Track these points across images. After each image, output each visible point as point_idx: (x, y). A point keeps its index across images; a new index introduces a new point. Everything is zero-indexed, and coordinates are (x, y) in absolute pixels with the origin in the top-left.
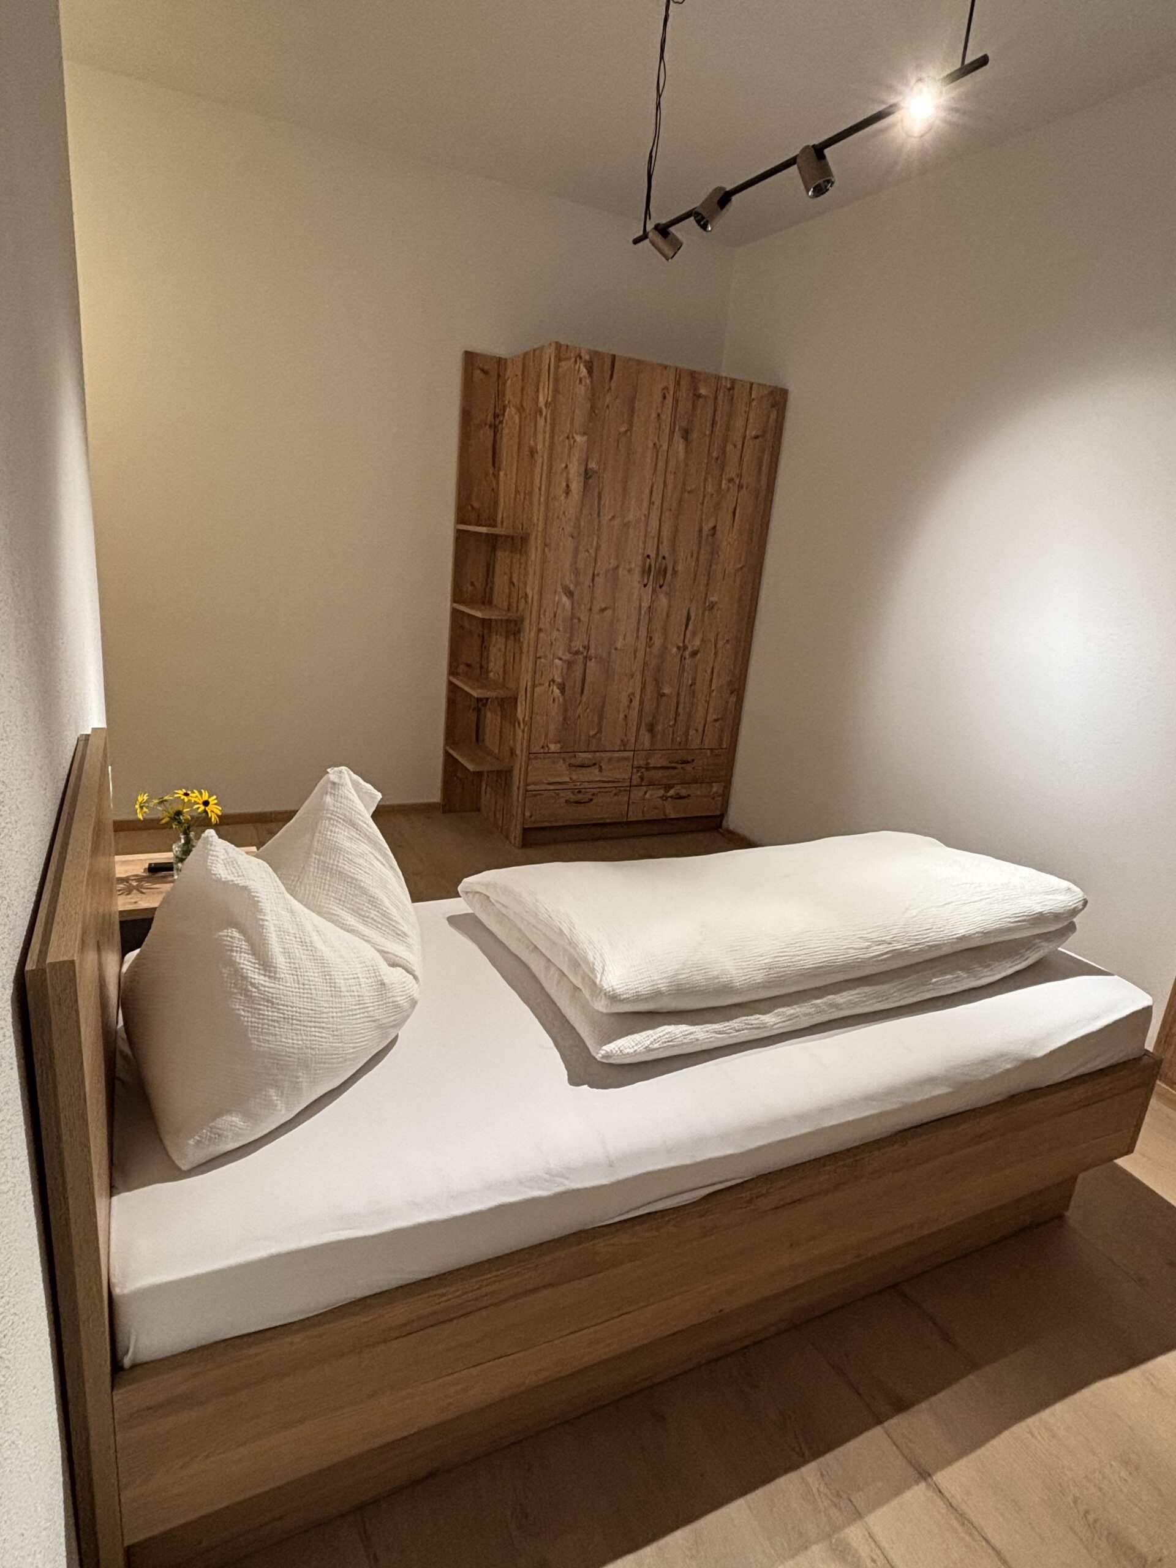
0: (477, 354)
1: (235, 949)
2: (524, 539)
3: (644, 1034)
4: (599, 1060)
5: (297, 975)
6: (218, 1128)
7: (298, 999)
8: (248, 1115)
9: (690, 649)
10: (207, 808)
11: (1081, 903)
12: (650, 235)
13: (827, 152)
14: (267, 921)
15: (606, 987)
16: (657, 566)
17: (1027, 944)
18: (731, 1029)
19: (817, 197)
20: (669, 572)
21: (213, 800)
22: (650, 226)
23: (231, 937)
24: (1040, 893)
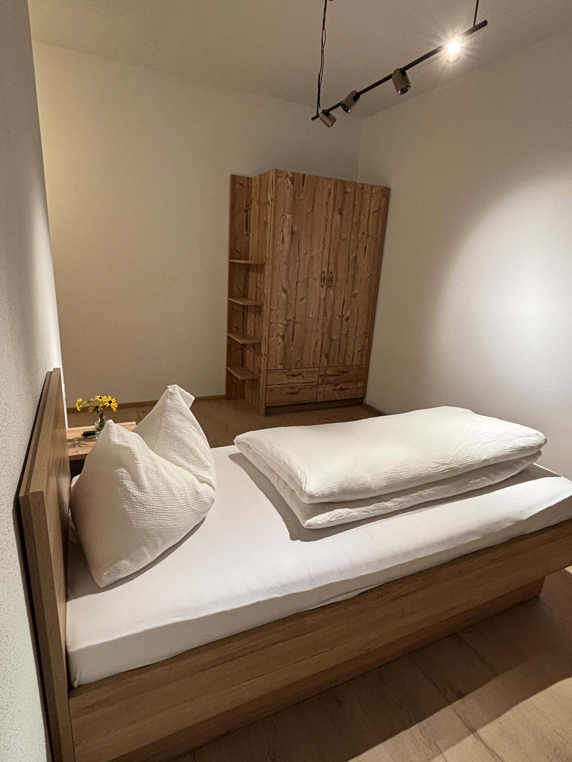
0: (237, 176)
1: (124, 478)
2: (263, 266)
3: (327, 514)
4: (305, 527)
5: (155, 490)
6: (118, 567)
7: (155, 502)
8: (131, 560)
9: (345, 317)
10: (111, 404)
11: (544, 441)
12: (320, 116)
13: (407, 72)
14: (139, 464)
15: (307, 491)
16: (328, 277)
17: (517, 462)
18: (370, 510)
19: (403, 94)
20: (334, 279)
21: (113, 400)
22: (320, 111)
23: (122, 473)
24: (523, 437)
